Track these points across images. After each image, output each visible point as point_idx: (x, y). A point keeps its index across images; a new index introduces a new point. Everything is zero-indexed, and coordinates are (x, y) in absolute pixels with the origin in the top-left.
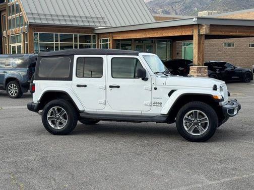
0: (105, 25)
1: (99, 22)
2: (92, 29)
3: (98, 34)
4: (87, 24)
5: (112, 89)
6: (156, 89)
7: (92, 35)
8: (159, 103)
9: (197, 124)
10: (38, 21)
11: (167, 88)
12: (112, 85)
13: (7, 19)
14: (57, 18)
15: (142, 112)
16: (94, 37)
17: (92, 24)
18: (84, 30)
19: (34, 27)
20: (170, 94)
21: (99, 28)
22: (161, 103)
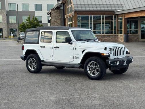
0: (122, 9)
1: (119, 7)
2: (113, 12)
3: (117, 15)
4: (110, 9)
5: (56, 49)
6: (76, 49)
7: (113, 15)
8: (77, 57)
9: (94, 69)
10: (80, 9)
11: (82, 48)
12: (56, 46)
13: (67, 8)
14: (88, 6)
15: (70, 62)
16: (115, 17)
17: (113, 9)
18: (108, 12)
19: (77, 12)
20: (83, 52)
21: (118, 11)
22: (78, 57)
